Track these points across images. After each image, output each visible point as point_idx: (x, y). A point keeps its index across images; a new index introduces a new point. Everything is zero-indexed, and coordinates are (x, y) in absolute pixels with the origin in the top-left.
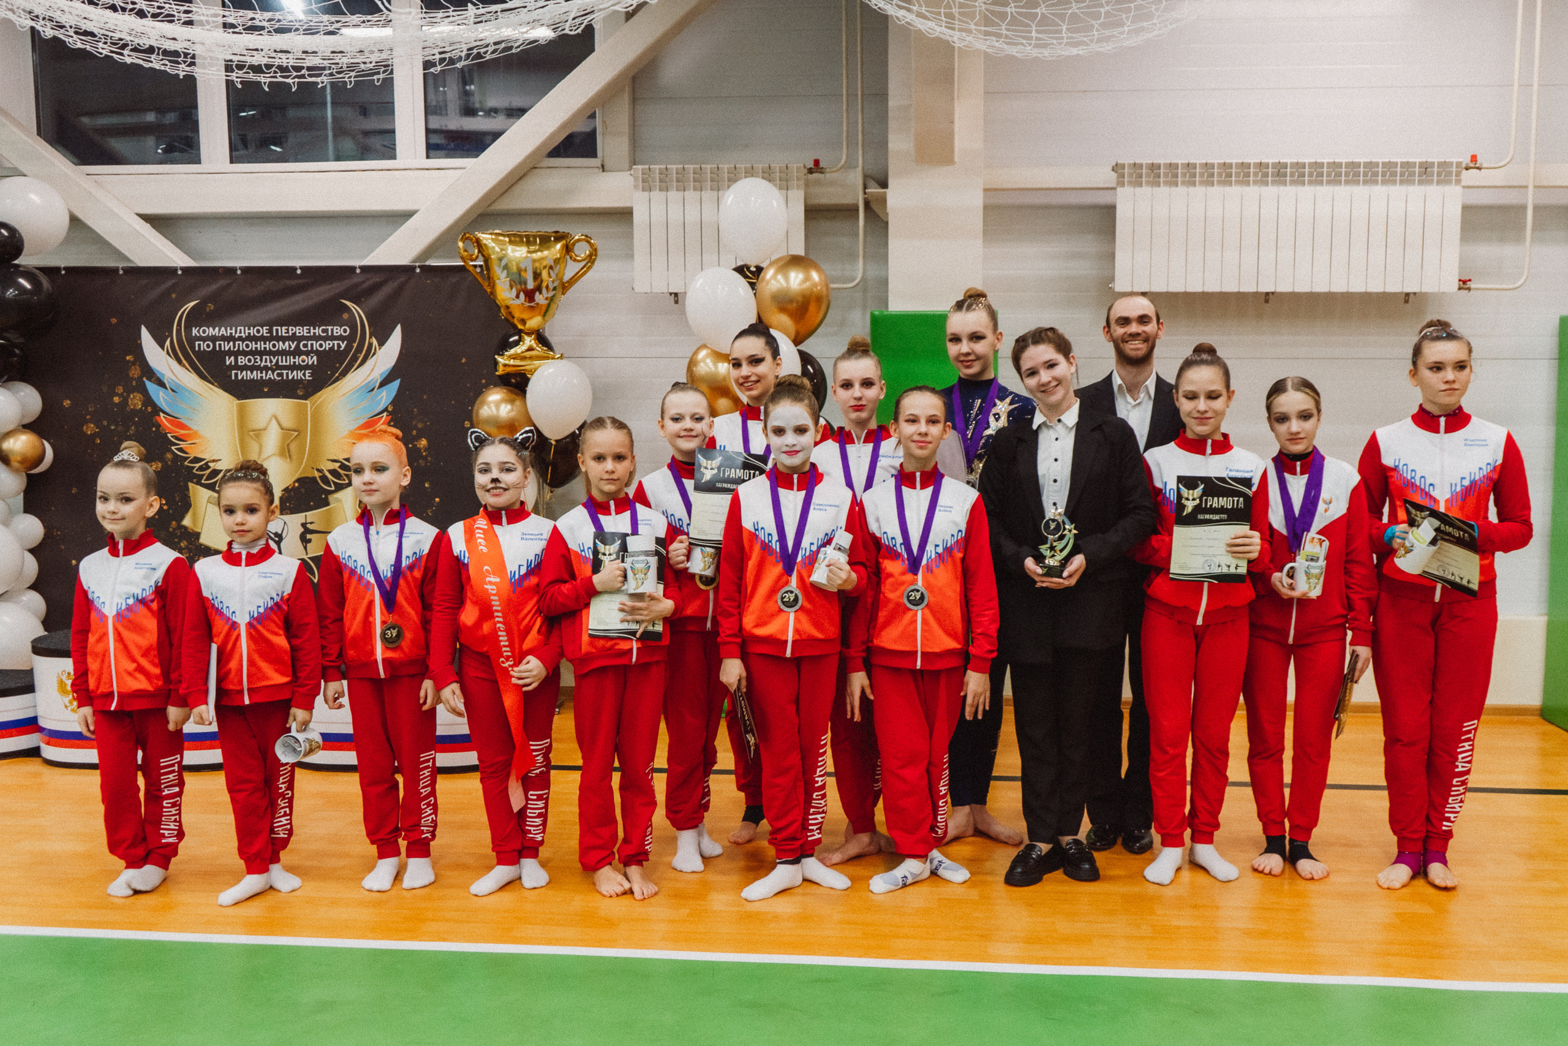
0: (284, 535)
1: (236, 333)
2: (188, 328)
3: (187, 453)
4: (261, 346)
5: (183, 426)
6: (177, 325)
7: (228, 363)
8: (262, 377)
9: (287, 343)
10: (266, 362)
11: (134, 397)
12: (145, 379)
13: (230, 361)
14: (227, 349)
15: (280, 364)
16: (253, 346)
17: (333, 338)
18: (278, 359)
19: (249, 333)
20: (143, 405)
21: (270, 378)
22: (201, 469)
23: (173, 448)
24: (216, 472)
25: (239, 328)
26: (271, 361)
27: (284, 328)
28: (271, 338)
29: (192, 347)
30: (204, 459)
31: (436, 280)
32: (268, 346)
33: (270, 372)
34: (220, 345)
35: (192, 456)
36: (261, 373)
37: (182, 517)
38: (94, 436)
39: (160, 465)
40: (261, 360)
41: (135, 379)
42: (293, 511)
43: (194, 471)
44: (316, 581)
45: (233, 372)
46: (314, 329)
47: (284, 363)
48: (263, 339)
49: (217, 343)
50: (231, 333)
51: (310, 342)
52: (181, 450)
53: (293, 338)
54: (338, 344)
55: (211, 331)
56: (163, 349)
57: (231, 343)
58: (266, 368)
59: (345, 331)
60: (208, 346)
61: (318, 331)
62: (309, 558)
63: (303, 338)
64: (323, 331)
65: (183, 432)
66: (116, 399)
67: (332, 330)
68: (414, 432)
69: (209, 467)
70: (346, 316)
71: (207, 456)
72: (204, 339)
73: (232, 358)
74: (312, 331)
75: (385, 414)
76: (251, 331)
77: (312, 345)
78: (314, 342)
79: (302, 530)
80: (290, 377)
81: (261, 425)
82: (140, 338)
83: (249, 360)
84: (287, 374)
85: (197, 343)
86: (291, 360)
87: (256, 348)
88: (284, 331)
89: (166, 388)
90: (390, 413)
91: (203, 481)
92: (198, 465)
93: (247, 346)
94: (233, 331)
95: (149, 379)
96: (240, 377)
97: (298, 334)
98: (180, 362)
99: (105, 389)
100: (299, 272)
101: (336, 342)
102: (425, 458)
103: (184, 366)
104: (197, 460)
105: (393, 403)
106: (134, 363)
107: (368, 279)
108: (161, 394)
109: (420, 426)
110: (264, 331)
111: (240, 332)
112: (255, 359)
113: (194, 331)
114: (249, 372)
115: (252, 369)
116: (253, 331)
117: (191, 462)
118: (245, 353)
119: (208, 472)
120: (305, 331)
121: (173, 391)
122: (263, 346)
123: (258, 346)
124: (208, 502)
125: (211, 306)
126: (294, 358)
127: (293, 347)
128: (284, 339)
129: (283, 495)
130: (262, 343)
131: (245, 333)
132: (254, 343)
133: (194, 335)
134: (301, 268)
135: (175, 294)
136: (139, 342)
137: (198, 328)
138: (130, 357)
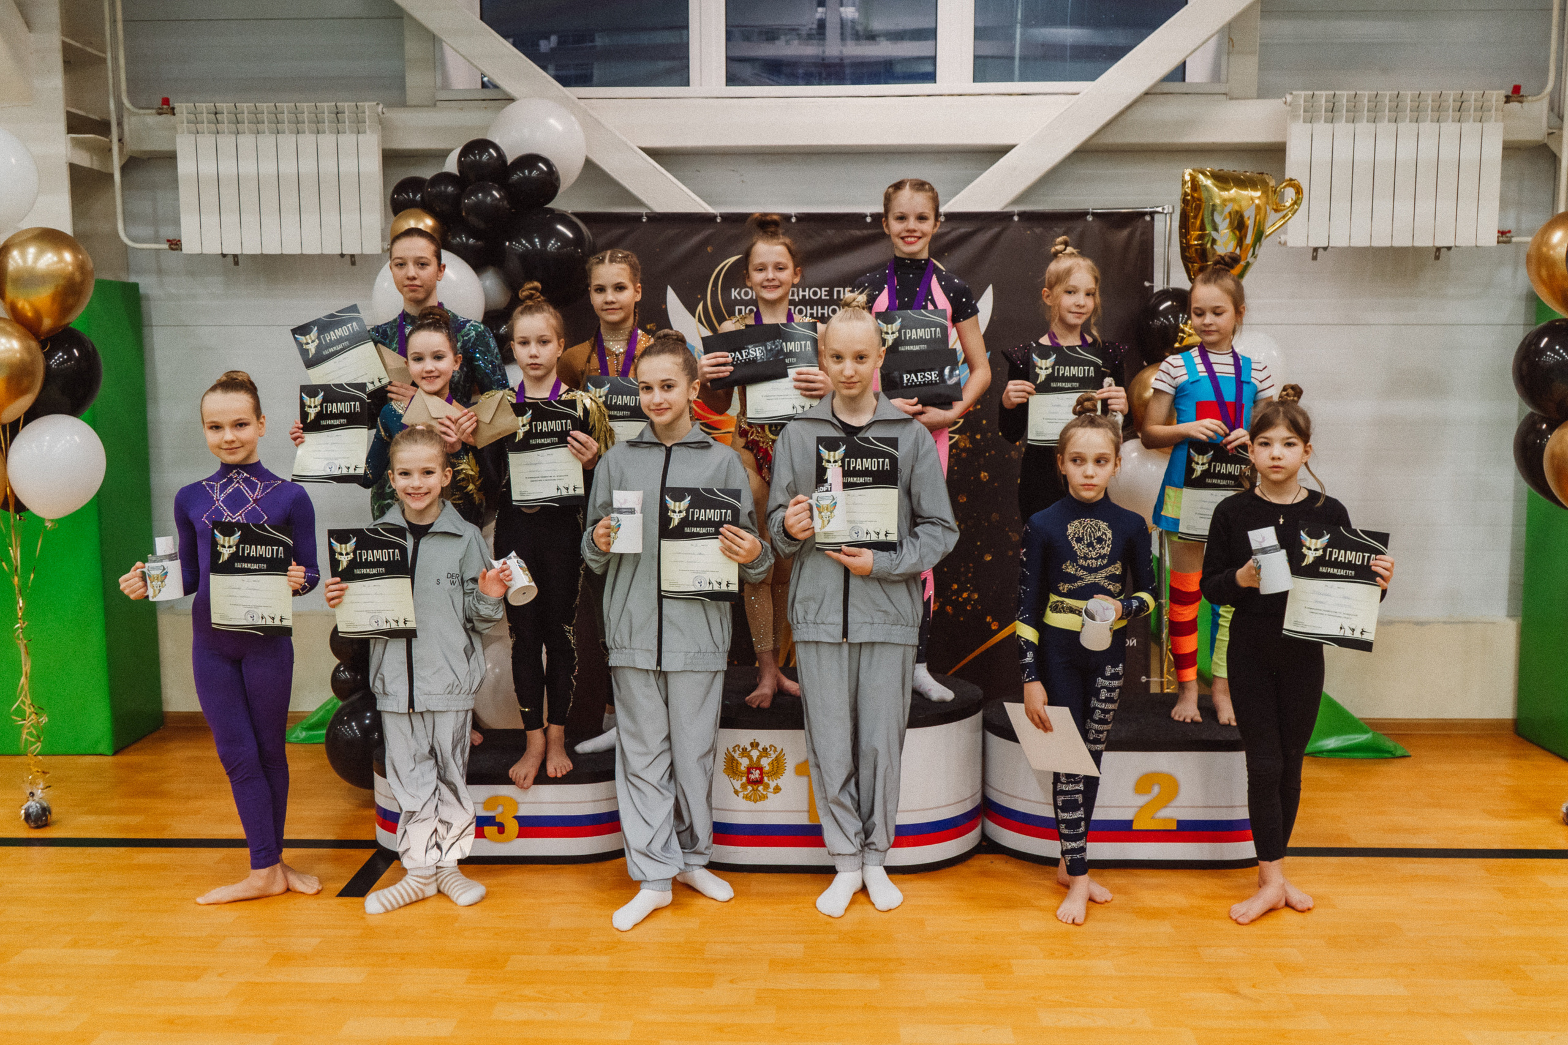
2: (726, 289)
4: (817, 311)
6: (713, 286)
16: (807, 311)
19: (804, 296)
27: (847, 289)
28: (830, 302)
29: (731, 314)
31: (1038, 231)
32: (827, 311)
48: (820, 302)
56: (694, 316)
65: (716, 418)
72: (746, 304)
76: (807, 293)
82: (665, 303)
85: (737, 308)
100: (869, 220)
107: (953, 229)
110: (823, 293)
113: (734, 293)
116: (809, 294)
122: (820, 311)
123: (814, 311)
130: (820, 307)
131: (798, 296)
132: (808, 307)
133: (733, 298)
134: (872, 215)
135: (712, 247)
136: (664, 306)
137: (738, 290)
138: (652, 325)
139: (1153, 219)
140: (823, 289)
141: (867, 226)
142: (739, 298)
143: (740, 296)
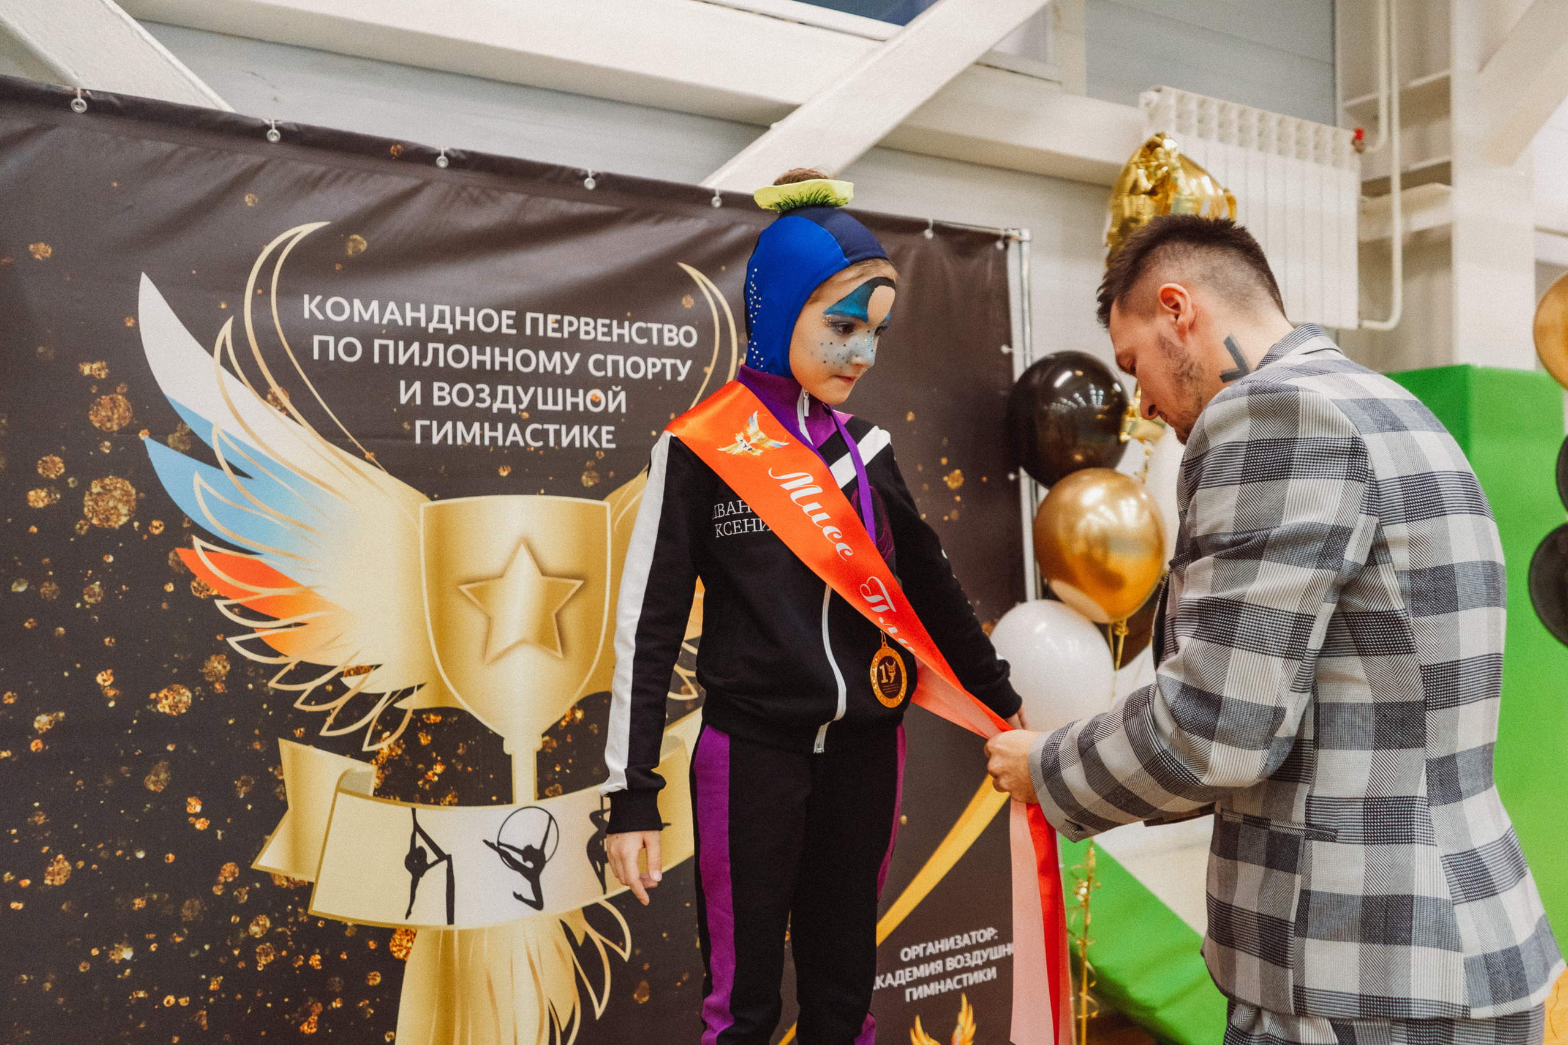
0: (548, 852)
1: (429, 319)
2: (291, 296)
3: (277, 654)
4: (492, 358)
5: (269, 576)
6: (258, 285)
7: (404, 399)
8: (493, 440)
9: (557, 356)
10: (505, 400)
11: (106, 491)
12: (144, 436)
13: (409, 393)
14: (402, 360)
15: (541, 406)
16: (473, 357)
17: (662, 351)
18: (535, 395)
19: (465, 324)
20: (134, 515)
21: (515, 444)
22: (319, 695)
23: (232, 641)
24: (364, 702)
25: (437, 308)
26: (518, 400)
27: (551, 318)
28: (519, 341)
29: (304, 353)
30: (329, 668)
32: (512, 359)
33: (514, 427)
34: (384, 349)
35: (292, 660)
36: (493, 428)
37: (257, 846)
39: (186, 696)
40: (493, 396)
41: (108, 435)
42: (571, 785)
43: (298, 705)
44: (626, 956)
45: (418, 424)
46: (621, 326)
47: (550, 407)
48: (497, 340)
49: (377, 342)
50: (416, 321)
51: (610, 358)
52: (258, 646)
53: (573, 344)
54: (674, 368)
55: (357, 310)
56: (210, 350)
57: (416, 347)
58: (506, 418)
59: (688, 337)
60: (350, 350)
61: (629, 332)
62: (610, 900)
63: (595, 346)
65: (266, 592)
66: (38, 498)
67: (660, 332)
69: (346, 689)
70: (688, 302)
71: (338, 658)
72: (339, 332)
73: (417, 386)
74: (616, 331)
76: (470, 318)
77: (615, 364)
78: (621, 359)
79: (593, 829)
80: (565, 442)
81: (491, 564)
82: (134, 313)
83: (463, 395)
84: (558, 433)
85: (317, 339)
86: (565, 400)
87: (481, 364)
88: (550, 326)
89: (217, 465)
91: (324, 732)
92: (309, 687)
93: (458, 355)
94: (422, 315)
95: (160, 436)
96: (436, 439)
97: (583, 336)
98: (262, 389)
100: (590, 184)
101: (669, 362)
103: (276, 401)
104: (306, 671)
106: (107, 386)
107: (735, 223)
108: (198, 480)
110: (504, 321)
111: (442, 320)
112: (477, 392)
113: (309, 306)
114: (460, 426)
115: (469, 416)
116: (473, 320)
117: (289, 678)
118: (451, 376)
119: (340, 703)
121: (236, 471)
122: (498, 359)
123: (487, 358)
124: (339, 789)
125: (359, 243)
126: (575, 394)
127: (572, 366)
128: (550, 346)
129: (545, 743)
130: (497, 350)
131: (453, 322)
132: (474, 349)
133: (307, 315)
134: (596, 177)
135: (251, 195)
136: (130, 323)
137: (318, 298)
138: (95, 366)
139: (1006, 246)
140: (505, 313)
141: (588, 197)
142: (320, 317)
143: (324, 313)
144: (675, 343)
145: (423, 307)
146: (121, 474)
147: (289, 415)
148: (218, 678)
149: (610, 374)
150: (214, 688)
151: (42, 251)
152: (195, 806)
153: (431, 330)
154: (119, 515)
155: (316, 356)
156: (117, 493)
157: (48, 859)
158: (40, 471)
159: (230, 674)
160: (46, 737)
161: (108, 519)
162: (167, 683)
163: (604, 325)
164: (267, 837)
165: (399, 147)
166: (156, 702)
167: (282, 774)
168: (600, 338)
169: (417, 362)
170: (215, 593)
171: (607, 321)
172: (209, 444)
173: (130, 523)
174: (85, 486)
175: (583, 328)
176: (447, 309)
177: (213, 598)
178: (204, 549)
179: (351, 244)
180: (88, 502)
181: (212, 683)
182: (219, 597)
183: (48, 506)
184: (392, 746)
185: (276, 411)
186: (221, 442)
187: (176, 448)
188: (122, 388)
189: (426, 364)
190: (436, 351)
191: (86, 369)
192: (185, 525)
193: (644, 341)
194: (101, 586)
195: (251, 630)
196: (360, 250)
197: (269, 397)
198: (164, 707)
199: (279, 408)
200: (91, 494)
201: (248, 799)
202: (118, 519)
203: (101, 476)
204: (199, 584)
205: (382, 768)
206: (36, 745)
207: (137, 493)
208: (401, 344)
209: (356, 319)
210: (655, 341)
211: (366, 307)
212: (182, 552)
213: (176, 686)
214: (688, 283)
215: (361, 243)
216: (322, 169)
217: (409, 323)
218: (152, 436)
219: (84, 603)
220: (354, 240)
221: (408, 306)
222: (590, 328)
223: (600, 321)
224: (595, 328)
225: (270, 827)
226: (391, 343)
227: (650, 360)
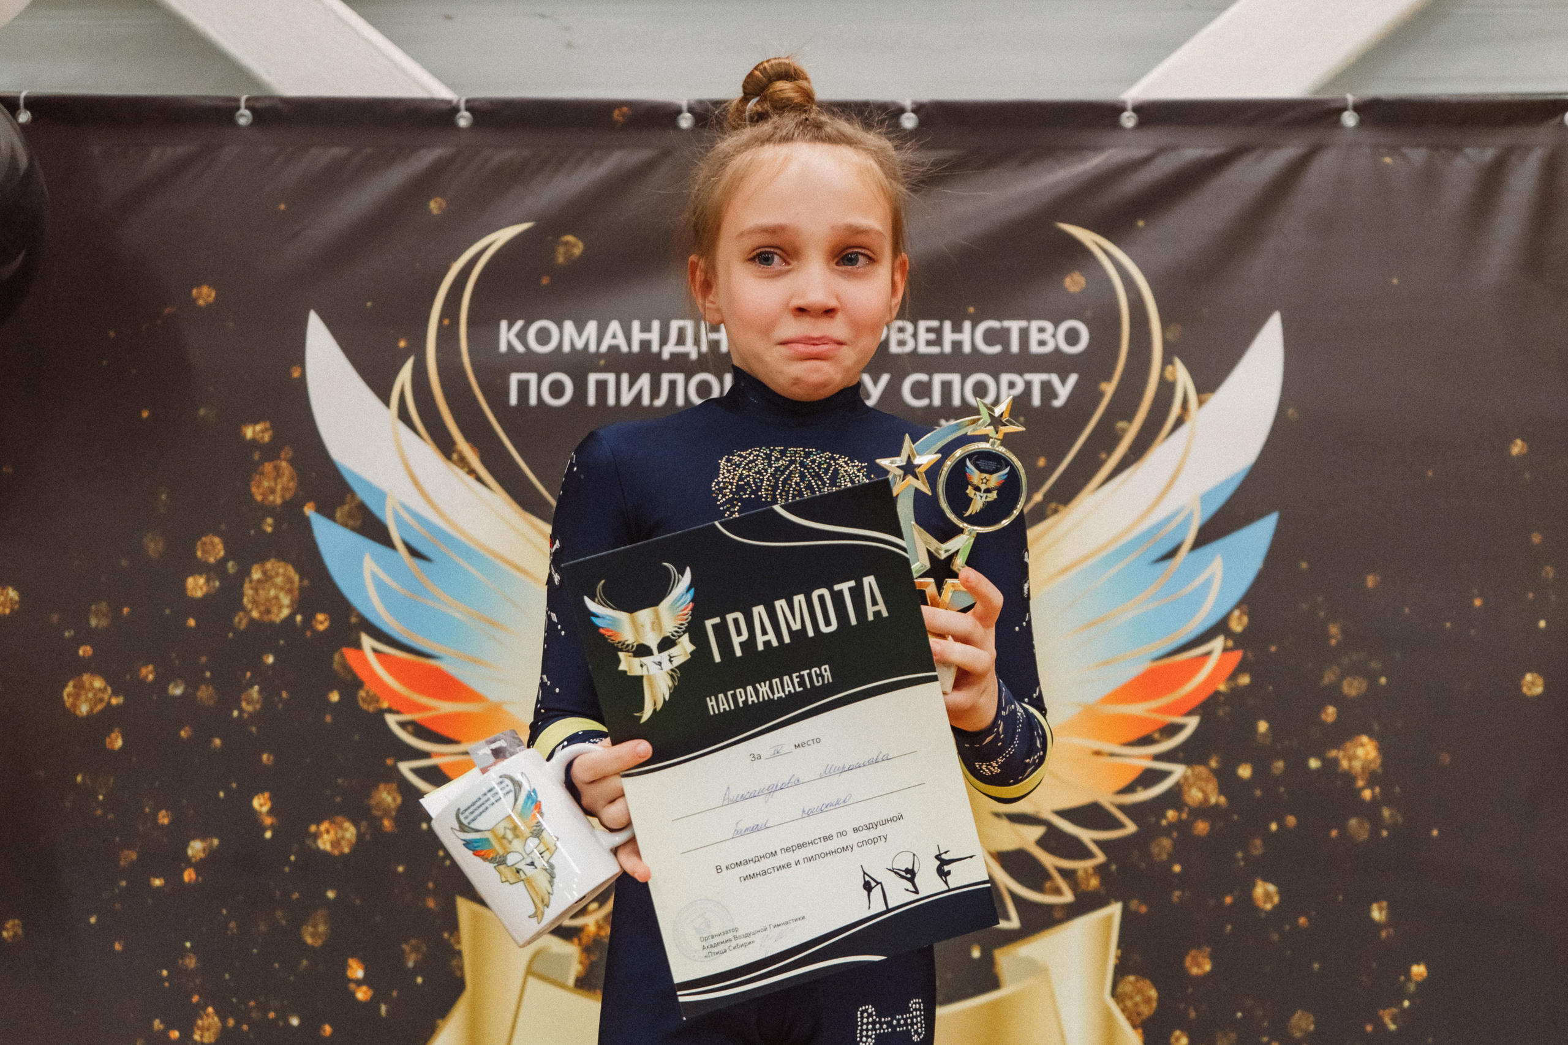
1: (664, 340)
2: (484, 325)
5: (450, 688)
6: (443, 315)
11: (267, 578)
12: (309, 511)
14: (626, 399)
17: (1025, 362)
19: (714, 345)
20: (297, 607)
23: (405, 767)
25: (675, 325)
29: (497, 396)
31: (1418, 156)
34: (602, 386)
37: (428, 1029)
38: (106, 719)
39: (350, 832)
41: (268, 510)
46: (957, 328)
49: (593, 378)
50: (645, 345)
51: (938, 379)
52: (435, 776)
54: (1047, 389)
55: (569, 336)
56: (386, 401)
57: (645, 380)
59: (1072, 337)
60: (557, 389)
61: (971, 336)
63: (914, 362)
64: (991, 337)
65: (446, 707)
66: (197, 586)
67: (1024, 334)
68: (1330, 713)
70: (1075, 283)
72: (542, 365)
74: (948, 336)
75: (1218, 644)
77: (947, 387)
78: (956, 378)
82: (301, 361)
85: (515, 378)
89: (390, 544)
90: (1239, 641)
93: (704, 389)
94: (654, 336)
95: (327, 510)
97: (894, 348)
98: (446, 447)
99: (154, 546)
101: (1037, 379)
102: (1370, 812)
103: (463, 462)
105: (1249, 601)
106: (270, 452)
107: (1161, 151)
108: (369, 564)
109: (1352, 688)
111: (681, 341)
113: (507, 336)
120: (923, 336)
121: (414, 552)
124: (530, 972)
125: (574, 245)
127: (875, 393)
131: (697, 342)
133: (503, 348)
134: (919, 109)
135: (438, 199)
136: (296, 374)
137: (519, 324)
138: (258, 427)
141: (907, 140)
142: (520, 348)
143: (524, 342)
144: (1049, 348)
145: (656, 325)
146: (283, 557)
147: (479, 479)
148: (387, 813)
149: (937, 401)
150: (382, 824)
151: (205, 295)
152: (357, 972)
153: (666, 356)
154: (280, 607)
155: (513, 400)
156: (279, 580)
157: (197, 1012)
158: (199, 554)
159: (400, 809)
160: (199, 866)
161: (268, 611)
162: (328, 813)
163: (929, 330)
164: (439, 1022)
165: (625, 109)
166: (316, 836)
167: (459, 942)
168: (923, 349)
169: (646, 401)
170: (385, 705)
171: (935, 324)
172: (382, 518)
173: (291, 617)
174: (244, 572)
175: (894, 338)
176: (689, 325)
177: (382, 712)
178: (375, 651)
179: (561, 250)
180: (248, 591)
181: (381, 819)
182: (390, 711)
183: (206, 597)
184: (601, 923)
185: (462, 473)
186: (397, 516)
187: (345, 525)
188: (287, 452)
189: (660, 402)
190: (673, 384)
191: (249, 432)
192: (354, 620)
193: (997, 349)
194: (260, 692)
195: (426, 755)
196: (572, 255)
197: (455, 456)
198: (325, 843)
199: (466, 469)
200: (251, 581)
201: (417, 970)
202: (280, 611)
203: (262, 559)
204: (367, 693)
205: (587, 950)
206: (189, 875)
207: (301, 579)
208: (625, 378)
209: (566, 348)
210: (1015, 348)
211: (580, 331)
212: (349, 653)
213: (339, 819)
214: (1078, 253)
215: (574, 246)
216: (526, 153)
217: (636, 348)
218: (319, 510)
219: (241, 711)
220: (566, 243)
221: (636, 325)
222: (907, 336)
223: (923, 325)
224: (915, 335)
225: (444, 1009)
226: (611, 378)
227: (1005, 378)
